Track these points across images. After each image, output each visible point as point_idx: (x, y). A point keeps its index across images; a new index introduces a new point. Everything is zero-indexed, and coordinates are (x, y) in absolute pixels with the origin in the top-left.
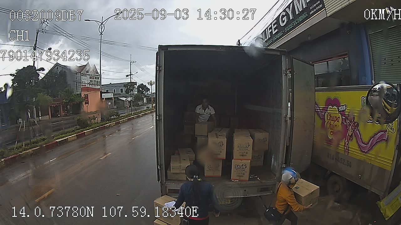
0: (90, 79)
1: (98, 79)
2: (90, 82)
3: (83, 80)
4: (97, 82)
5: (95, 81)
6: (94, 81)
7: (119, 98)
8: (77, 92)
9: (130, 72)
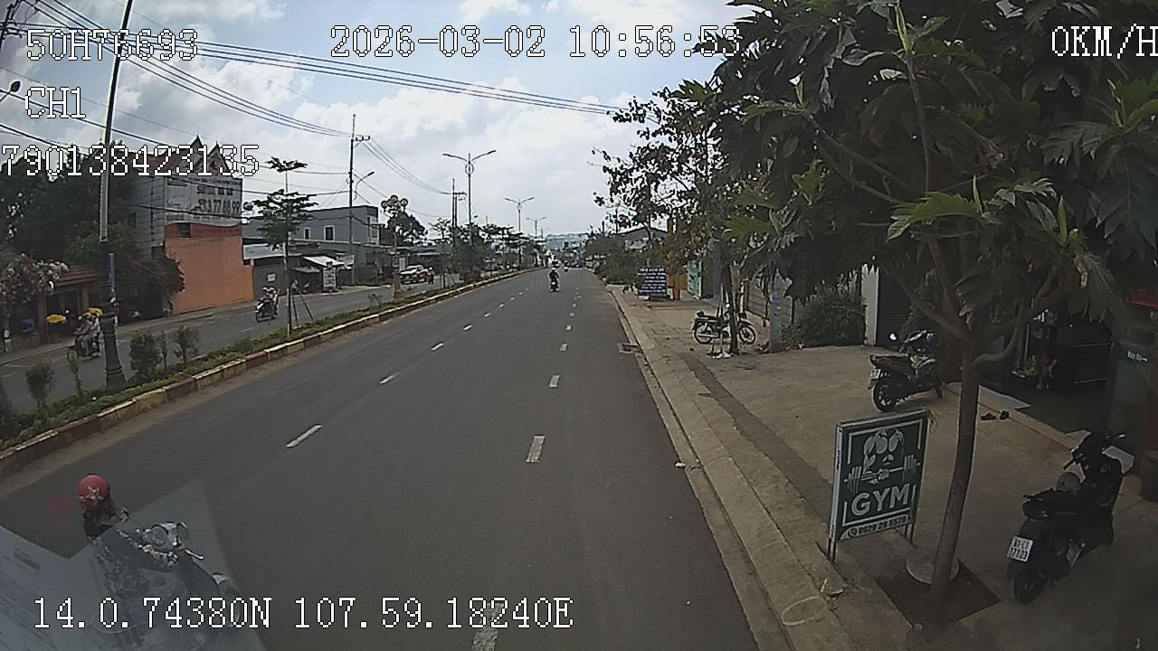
0: (201, 196)
1: (228, 194)
2: (198, 205)
3: (174, 197)
4: (227, 204)
5: (220, 201)
6: (215, 201)
7: (308, 258)
8: (153, 240)
9: (351, 173)
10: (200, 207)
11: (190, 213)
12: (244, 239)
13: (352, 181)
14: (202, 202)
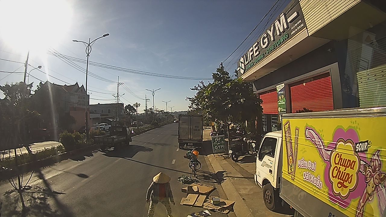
3: (72, 99)
8: (66, 111)
9: (118, 94)
10: (78, 102)
11: (76, 104)
12: (90, 112)
13: (118, 96)
14: (79, 101)
